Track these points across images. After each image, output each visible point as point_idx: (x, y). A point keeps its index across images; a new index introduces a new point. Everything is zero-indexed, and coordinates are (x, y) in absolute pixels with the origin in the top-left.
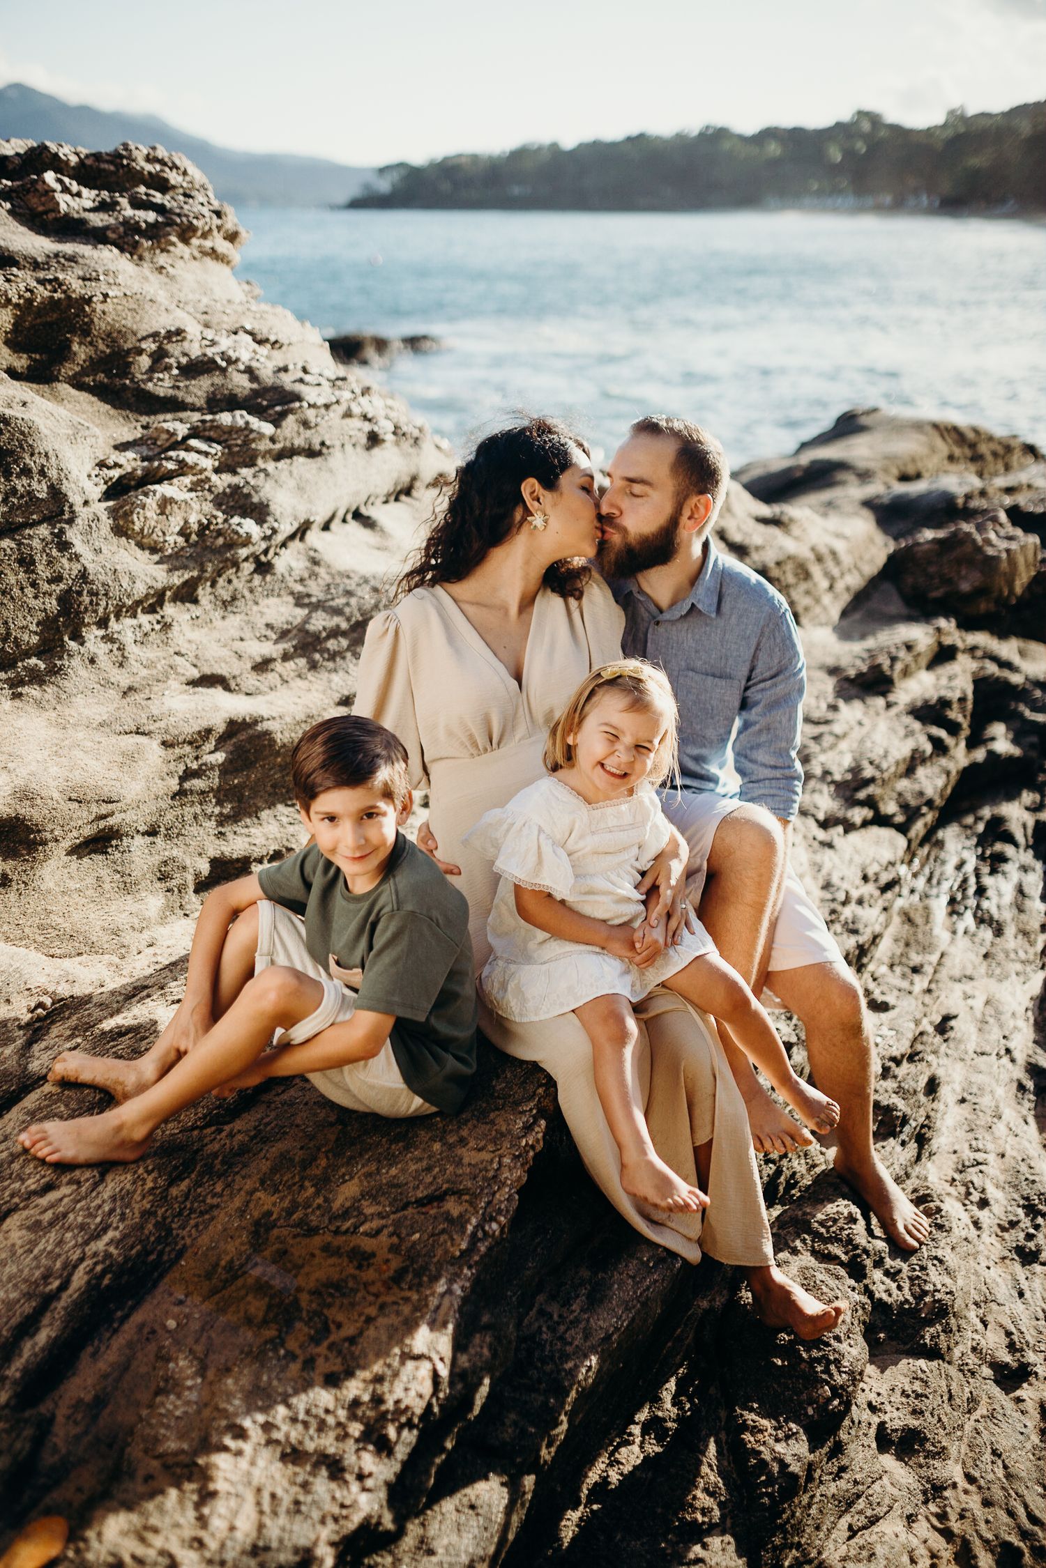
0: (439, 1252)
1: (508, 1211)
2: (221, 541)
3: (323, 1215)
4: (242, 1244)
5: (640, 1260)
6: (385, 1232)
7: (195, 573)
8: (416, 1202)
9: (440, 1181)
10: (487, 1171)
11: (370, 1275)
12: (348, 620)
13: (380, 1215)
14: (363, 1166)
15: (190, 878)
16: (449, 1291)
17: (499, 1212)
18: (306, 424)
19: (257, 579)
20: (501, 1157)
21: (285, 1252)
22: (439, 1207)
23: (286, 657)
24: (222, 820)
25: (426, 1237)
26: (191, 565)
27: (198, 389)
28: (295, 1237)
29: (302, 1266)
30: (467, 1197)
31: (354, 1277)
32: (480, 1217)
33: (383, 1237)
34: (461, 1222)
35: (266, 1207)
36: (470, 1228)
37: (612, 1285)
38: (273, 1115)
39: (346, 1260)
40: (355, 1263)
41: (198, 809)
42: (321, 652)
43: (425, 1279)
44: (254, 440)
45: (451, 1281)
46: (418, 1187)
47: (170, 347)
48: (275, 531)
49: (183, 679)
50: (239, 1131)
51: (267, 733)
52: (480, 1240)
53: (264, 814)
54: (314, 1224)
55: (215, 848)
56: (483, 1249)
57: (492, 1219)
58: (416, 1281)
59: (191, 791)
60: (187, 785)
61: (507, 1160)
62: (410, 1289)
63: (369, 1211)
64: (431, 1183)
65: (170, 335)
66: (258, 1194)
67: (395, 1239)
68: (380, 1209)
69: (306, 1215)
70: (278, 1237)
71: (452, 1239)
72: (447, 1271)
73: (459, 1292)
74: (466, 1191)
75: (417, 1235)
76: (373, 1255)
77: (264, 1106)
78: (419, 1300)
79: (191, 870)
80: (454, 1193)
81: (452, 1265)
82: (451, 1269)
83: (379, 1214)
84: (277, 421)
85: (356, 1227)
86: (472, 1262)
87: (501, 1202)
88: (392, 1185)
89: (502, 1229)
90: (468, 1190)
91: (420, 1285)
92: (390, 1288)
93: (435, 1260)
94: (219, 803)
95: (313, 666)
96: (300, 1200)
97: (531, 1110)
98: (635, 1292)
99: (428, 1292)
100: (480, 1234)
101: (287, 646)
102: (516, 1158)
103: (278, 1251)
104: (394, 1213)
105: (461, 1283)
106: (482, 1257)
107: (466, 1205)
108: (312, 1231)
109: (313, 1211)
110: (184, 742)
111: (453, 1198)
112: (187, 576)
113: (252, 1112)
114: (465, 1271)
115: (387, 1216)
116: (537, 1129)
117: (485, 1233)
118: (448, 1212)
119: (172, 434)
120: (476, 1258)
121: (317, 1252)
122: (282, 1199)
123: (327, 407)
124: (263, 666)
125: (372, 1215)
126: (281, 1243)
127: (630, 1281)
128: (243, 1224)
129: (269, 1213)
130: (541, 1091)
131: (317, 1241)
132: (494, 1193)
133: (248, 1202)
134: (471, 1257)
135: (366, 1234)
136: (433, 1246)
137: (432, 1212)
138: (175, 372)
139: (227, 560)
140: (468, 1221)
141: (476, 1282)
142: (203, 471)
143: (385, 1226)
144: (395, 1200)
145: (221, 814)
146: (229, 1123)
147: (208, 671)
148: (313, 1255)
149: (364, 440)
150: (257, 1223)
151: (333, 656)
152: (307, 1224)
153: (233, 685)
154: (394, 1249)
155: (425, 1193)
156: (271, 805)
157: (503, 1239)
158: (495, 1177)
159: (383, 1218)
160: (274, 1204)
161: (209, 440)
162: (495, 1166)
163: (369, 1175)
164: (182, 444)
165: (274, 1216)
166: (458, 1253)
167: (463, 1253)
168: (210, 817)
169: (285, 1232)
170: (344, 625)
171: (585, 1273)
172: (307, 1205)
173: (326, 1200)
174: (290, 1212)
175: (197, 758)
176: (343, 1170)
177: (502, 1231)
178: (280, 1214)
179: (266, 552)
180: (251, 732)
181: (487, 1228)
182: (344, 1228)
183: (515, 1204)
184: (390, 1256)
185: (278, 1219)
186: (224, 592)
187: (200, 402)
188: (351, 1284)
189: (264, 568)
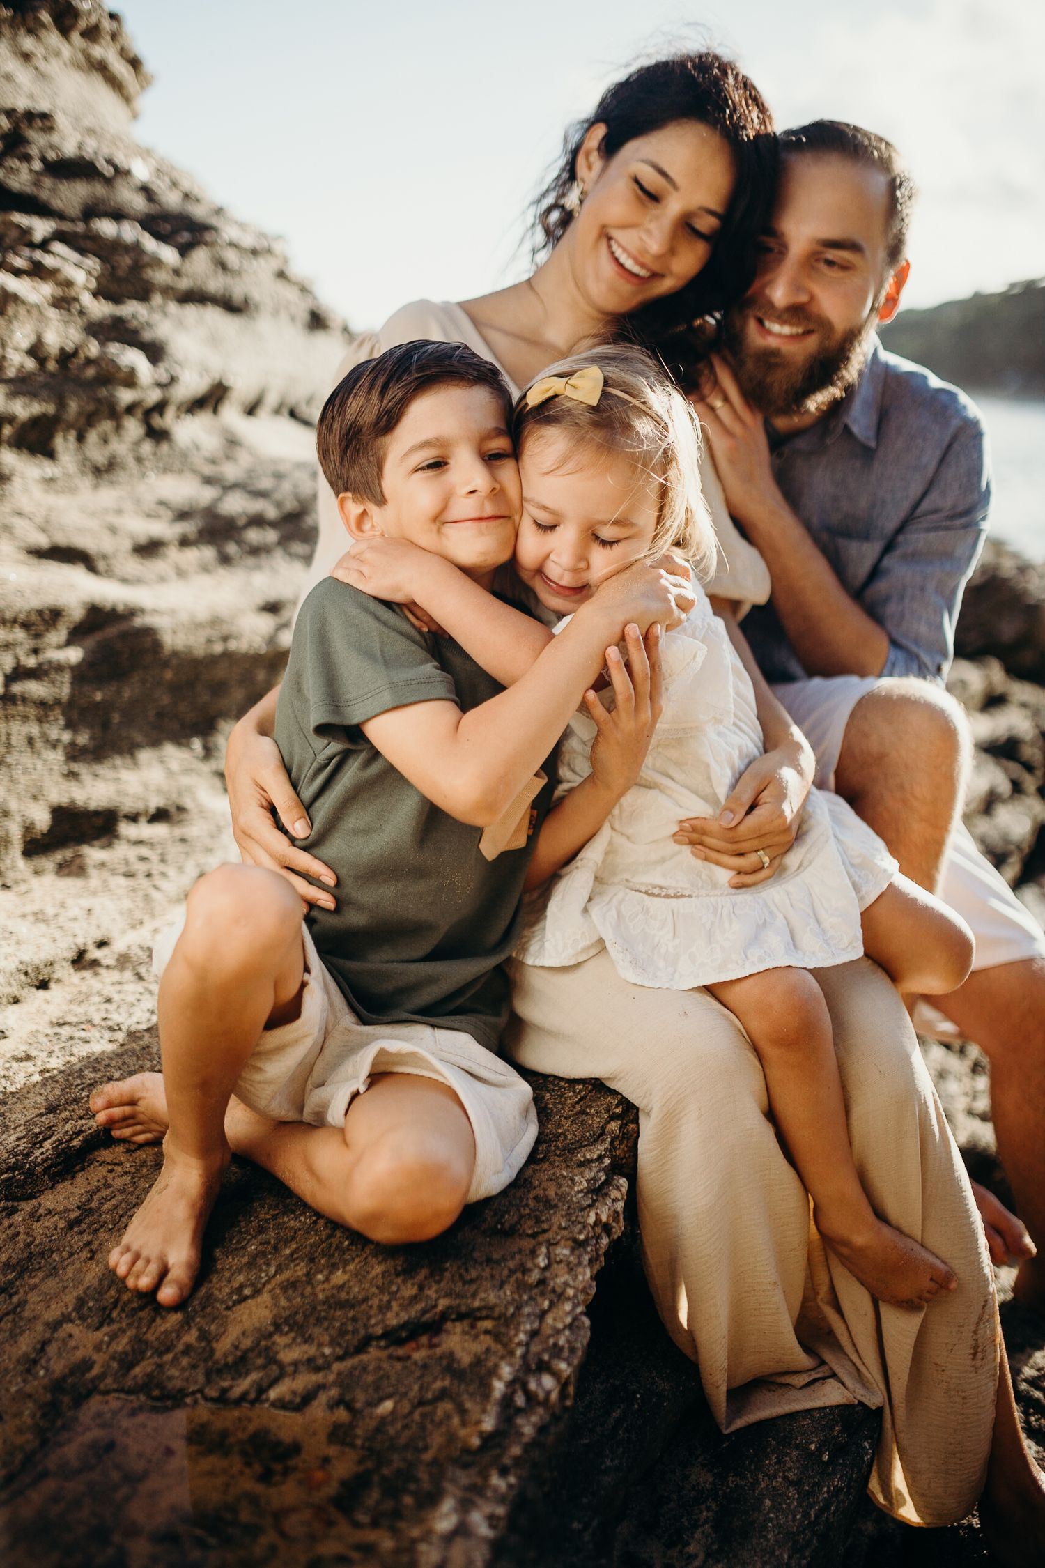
0: (436, 1440)
1: (572, 1350)
2: (90, 372)
3: (194, 1367)
4: (20, 1431)
5: (803, 1448)
6: (323, 1398)
7: (50, 409)
8: (385, 1335)
9: (431, 1293)
10: (525, 1271)
11: (288, 1492)
12: (279, 505)
13: (312, 1365)
14: (280, 1269)
15: (15, 831)
16: (462, 1530)
17: (556, 1351)
18: (222, 266)
19: (147, 447)
20: (551, 1244)
21: (110, 1446)
22: (432, 1346)
23: (184, 542)
24: (75, 754)
25: (406, 1407)
26: (44, 393)
27: (71, 195)
28: (133, 1413)
29: (144, 1476)
30: (488, 1324)
31: (253, 1499)
32: (517, 1361)
33: (318, 1410)
34: (479, 1374)
35: (79, 1354)
36: (499, 1387)
37: (760, 1500)
38: (119, 1183)
39: (236, 1462)
40: (258, 1468)
41: (34, 729)
42: (240, 542)
43: (408, 1500)
44: (149, 265)
45: (465, 1506)
46: (388, 1306)
47: (32, 134)
48: (173, 380)
49: (23, 545)
50: (49, 1212)
51: (149, 632)
52: (519, 1411)
53: (145, 755)
54: (178, 1383)
55: (60, 792)
56: (528, 1430)
57: (543, 1367)
58: (388, 1505)
59: (24, 700)
60: (17, 688)
61: (563, 1251)
62: (375, 1524)
63: (288, 1356)
64: (415, 1299)
65: (30, 116)
66: (68, 1327)
67: (342, 1414)
68: (311, 1350)
69: (160, 1366)
70: (99, 1415)
71: (463, 1412)
72: (453, 1481)
73: (484, 1530)
74: (488, 1311)
75: (388, 1405)
76: (295, 1448)
77: (103, 1170)
78: (397, 1552)
79: (18, 819)
80: (461, 1317)
81: (465, 1466)
82: (464, 1478)
83: (310, 1361)
84: (184, 250)
85: (262, 1390)
86: (507, 1461)
87: (558, 1332)
88: (335, 1303)
89: (564, 1386)
90: (491, 1308)
91: (397, 1514)
92: (330, 1524)
93: (427, 1457)
94: (70, 725)
95: (225, 560)
96: (150, 1337)
97: (600, 1158)
98: (806, 1515)
99: (415, 1532)
100: (520, 1400)
101: (189, 528)
102: (578, 1245)
103: (93, 1445)
104: (340, 1358)
105: (488, 1508)
106: (527, 1448)
107: (487, 1340)
108: (170, 1399)
109: (175, 1360)
110: (14, 621)
111: (459, 1327)
112: (36, 408)
113: (80, 1178)
114: (496, 1480)
115: (326, 1366)
116: (614, 1194)
117: (530, 1396)
118: (451, 1356)
119: (26, 232)
120: (516, 1450)
121: (179, 1446)
122: (114, 1337)
123: (255, 252)
124: (149, 549)
125: (296, 1364)
126: (103, 1426)
127: (792, 1492)
128: (28, 1389)
129: (87, 1365)
130: (614, 1126)
131: (179, 1420)
132: (543, 1314)
133: (45, 1344)
134: (505, 1449)
135: (281, 1404)
136: (422, 1427)
137: (419, 1355)
138: (37, 165)
139: (99, 401)
140: (494, 1372)
141: (519, 1503)
142: (69, 284)
143: (321, 1387)
144: (342, 1332)
145: (73, 744)
146: (32, 1197)
147: (62, 540)
148: (169, 1452)
149: (304, 316)
150: (57, 1386)
151: (255, 551)
152: (161, 1386)
153: (101, 565)
154: (339, 1435)
155: (404, 1316)
156: (155, 743)
157: (565, 1409)
158: (542, 1282)
159: (318, 1369)
160: (98, 1348)
161: (82, 251)
162: (542, 1262)
163: (292, 1285)
164: (44, 246)
165: (95, 1371)
166: (475, 1442)
167: (489, 1440)
168: (54, 745)
169: (114, 1402)
170: (272, 513)
171: (702, 1477)
172: (165, 1347)
173: (204, 1336)
174: (127, 1362)
175: (36, 651)
176: (241, 1278)
177: (563, 1395)
178: (106, 1365)
179: (160, 407)
180: (123, 626)
181: (533, 1386)
182: (237, 1392)
183: (585, 1337)
184: (332, 1451)
185: (102, 1377)
186: (98, 455)
187: (74, 209)
188: (245, 1516)
189: (158, 435)
